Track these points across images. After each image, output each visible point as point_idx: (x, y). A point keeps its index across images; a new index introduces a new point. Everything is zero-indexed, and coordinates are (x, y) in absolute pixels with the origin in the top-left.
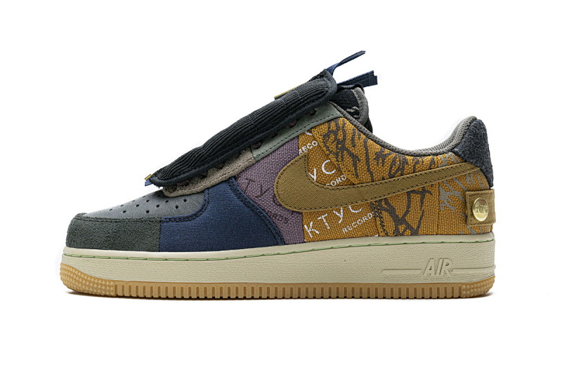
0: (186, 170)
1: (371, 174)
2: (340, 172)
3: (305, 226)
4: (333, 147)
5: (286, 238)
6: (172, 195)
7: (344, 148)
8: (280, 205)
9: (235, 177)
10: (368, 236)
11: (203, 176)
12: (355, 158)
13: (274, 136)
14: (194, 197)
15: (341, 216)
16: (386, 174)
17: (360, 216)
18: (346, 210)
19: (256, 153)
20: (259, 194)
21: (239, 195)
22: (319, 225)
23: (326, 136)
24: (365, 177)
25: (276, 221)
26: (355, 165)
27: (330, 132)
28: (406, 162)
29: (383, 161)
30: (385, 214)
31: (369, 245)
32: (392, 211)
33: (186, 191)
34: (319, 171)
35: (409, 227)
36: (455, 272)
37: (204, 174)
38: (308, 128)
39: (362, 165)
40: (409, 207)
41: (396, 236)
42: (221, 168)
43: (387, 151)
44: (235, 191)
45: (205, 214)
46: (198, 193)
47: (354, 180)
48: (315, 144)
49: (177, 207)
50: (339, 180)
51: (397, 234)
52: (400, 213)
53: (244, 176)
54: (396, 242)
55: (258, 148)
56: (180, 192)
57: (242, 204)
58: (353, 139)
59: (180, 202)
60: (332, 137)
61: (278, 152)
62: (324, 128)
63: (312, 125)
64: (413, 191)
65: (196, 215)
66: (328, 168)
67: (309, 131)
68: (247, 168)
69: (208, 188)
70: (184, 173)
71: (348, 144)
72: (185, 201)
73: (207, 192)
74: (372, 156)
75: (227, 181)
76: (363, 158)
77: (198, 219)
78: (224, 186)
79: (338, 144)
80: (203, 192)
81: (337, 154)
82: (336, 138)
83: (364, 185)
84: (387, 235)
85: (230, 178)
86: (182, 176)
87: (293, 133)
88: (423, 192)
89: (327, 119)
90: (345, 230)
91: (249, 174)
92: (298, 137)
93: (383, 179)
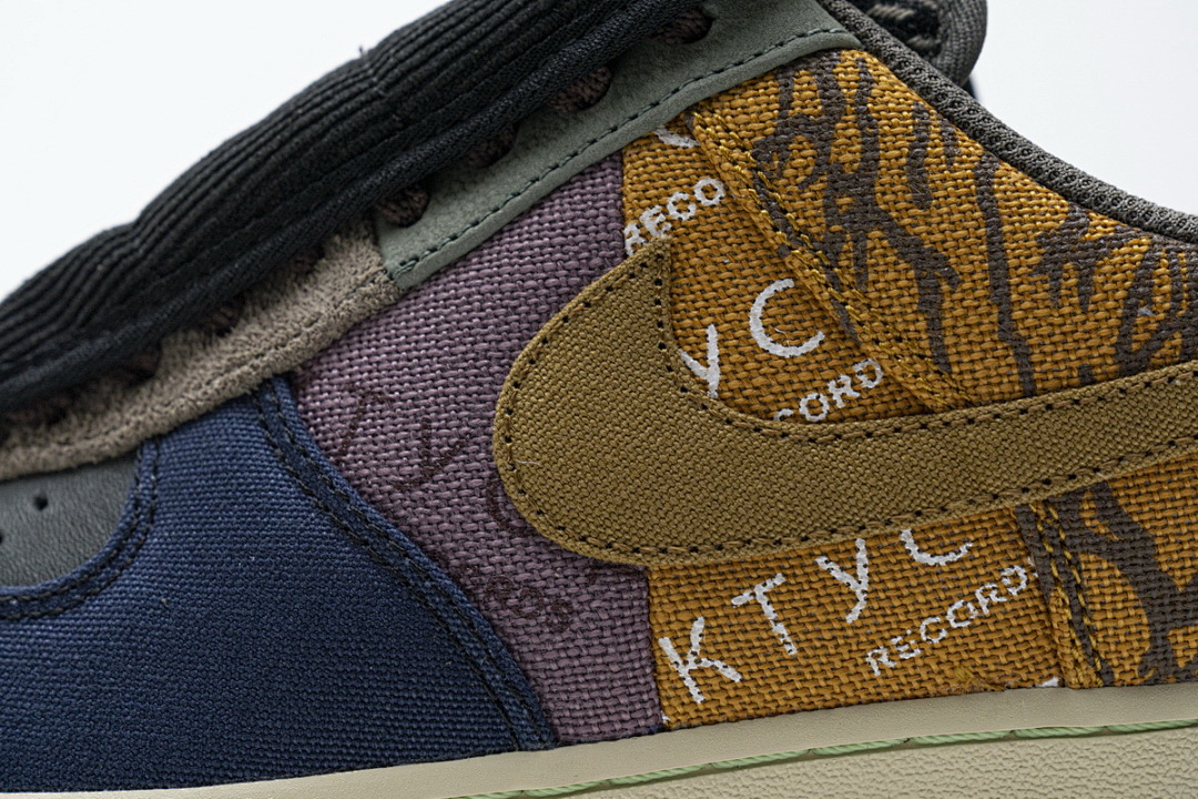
0: (51, 345)
1: (1023, 355)
2: (846, 346)
3: (666, 644)
4: (807, 209)
5: (561, 706)
7: (867, 214)
8: (527, 531)
9: (293, 379)
10: (1005, 687)
11: (137, 374)
12: (930, 268)
13: (493, 154)
14: (89, 483)
15: (860, 587)
16: (1102, 354)
17: (960, 581)
18: (887, 557)
19: (400, 249)
20: (413, 468)
22: (727, 639)
23: (768, 152)
24: (988, 367)
25: (507, 619)
26: (930, 304)
27: (790, 125)
29: (1085, 281)
30: (1099, 573)
31: (1012, 737)
32: (1134, 556)
33: (49, 453)
34: (737, 344)
37: (146, 362)
38: (672, 105)
39: (966, 307)
41: (1155, 682)
42: (223, 332)
43: (1101, 226)
44: (291, 454)
45: (133, 580)
46: (107, 462)
47: (926, 387)
48: (706, 193)
50: (841, 391)
52: (1178, 564)
53: (339, 371)
54: (1157, 721)
55: (410, 221)
56: (20, 459)
57: (320, 526)
58: (915, 165)
59: (15, 512)
60: (803, 155)
61: (513, 242)
62: (757, 110)
63: (690, 91)
65: (85, 586)
66: (791, 317)
67: (679, 124)
68: (353, 330)
69: (157, 439)
70: (37, 362)
71: (890, 188)
72: (41, 503)
73: (149, 454)
74: (1022, 254)
75: (249, 400)
76: (972, 264)
77: (93, 608)
79: (834, 189)
80: (128, 456)
81: (829, 250)
82: (822, 162)
83: (981, 413)
84: (1106, 679)
85: (266, 384)
86: (32, 376)
87: (593, 137)
89: (774, 55)
90: (880, 661)
91: (357, 364)
92: (617, 158)
93: (1087, 378)
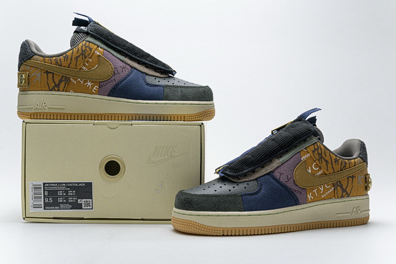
1: (334, 169)
2: (320, 168)
3: (308, 195)
4: (317, 157)
5: (300, 201)
6: (239, 181)
7: (322, 157)
8: (297, 186)
9: (273, 172)
10: (331, 198)
11: (253, 172)
12: (326, 161)
13: (287, 152)
14: (253, 182)
15: (322, 190)
16: (339, 169)
17: (329, 189)
18: (324, 187)
19: (281, 160)
20: (287, 180)
21: (278, 181)
22: (313, 195)
23: (314, 151)
24: (331, 171)
25: (296, 194)
26: (327, 165)
27: (315, 149)
28: (346, 163)
29: (338, 163)
30: (339, 188)
31: (331, 203)
32: (341, 186)
33: (247, 179)
34: (312, 168)
35: (347, 193)
36: (362, 213)
37: (254, 170)
38: (305, 147)
39: (329, 165)
40: (348, 184)
42: (264, 167)
43: (338, 158)
44: (275, 179)
45: (262, 191)
46: (253, 180)
47: (327, 173)
48: (308, 155)
49: (245, 188)
50: (320, 173)
51: (342, 197)
52: (344, 187)
53: (277, 171)
54: (342, 201)
55: (281, 157)
56: (244, 180)
57: (280, 186)
58: (325, 153)
59: (245, 185)
60: (316, 152)
61: (292, 159)
62: (312, 148)
63: (307, 146)
64: (349, 177)
65: (257, 192)
66: (316, 166)
67: (306, 149)
68: (278, 167)
69: (259, 178)
71: (323, 155)
72: (248, 184)
74: (333, 161)
75: (268, 174)
76: (330, 161)
77: (259, 194)
78: (267, 177)
79: (319, 155)
80: (256, 179)
81: (319, 160)
82: (318, 153)
83: (331, 174)
84: (338, 197)
85: (270, 173)
87: (298, 150)
88: (353, 177)
89: (313, 143)
90: (323, 196)
91: (279, 170)
92: (300, 152)
93: (338, 171)
